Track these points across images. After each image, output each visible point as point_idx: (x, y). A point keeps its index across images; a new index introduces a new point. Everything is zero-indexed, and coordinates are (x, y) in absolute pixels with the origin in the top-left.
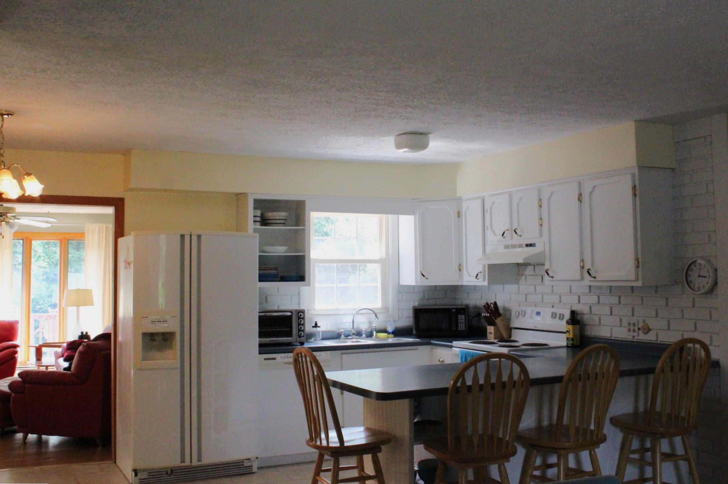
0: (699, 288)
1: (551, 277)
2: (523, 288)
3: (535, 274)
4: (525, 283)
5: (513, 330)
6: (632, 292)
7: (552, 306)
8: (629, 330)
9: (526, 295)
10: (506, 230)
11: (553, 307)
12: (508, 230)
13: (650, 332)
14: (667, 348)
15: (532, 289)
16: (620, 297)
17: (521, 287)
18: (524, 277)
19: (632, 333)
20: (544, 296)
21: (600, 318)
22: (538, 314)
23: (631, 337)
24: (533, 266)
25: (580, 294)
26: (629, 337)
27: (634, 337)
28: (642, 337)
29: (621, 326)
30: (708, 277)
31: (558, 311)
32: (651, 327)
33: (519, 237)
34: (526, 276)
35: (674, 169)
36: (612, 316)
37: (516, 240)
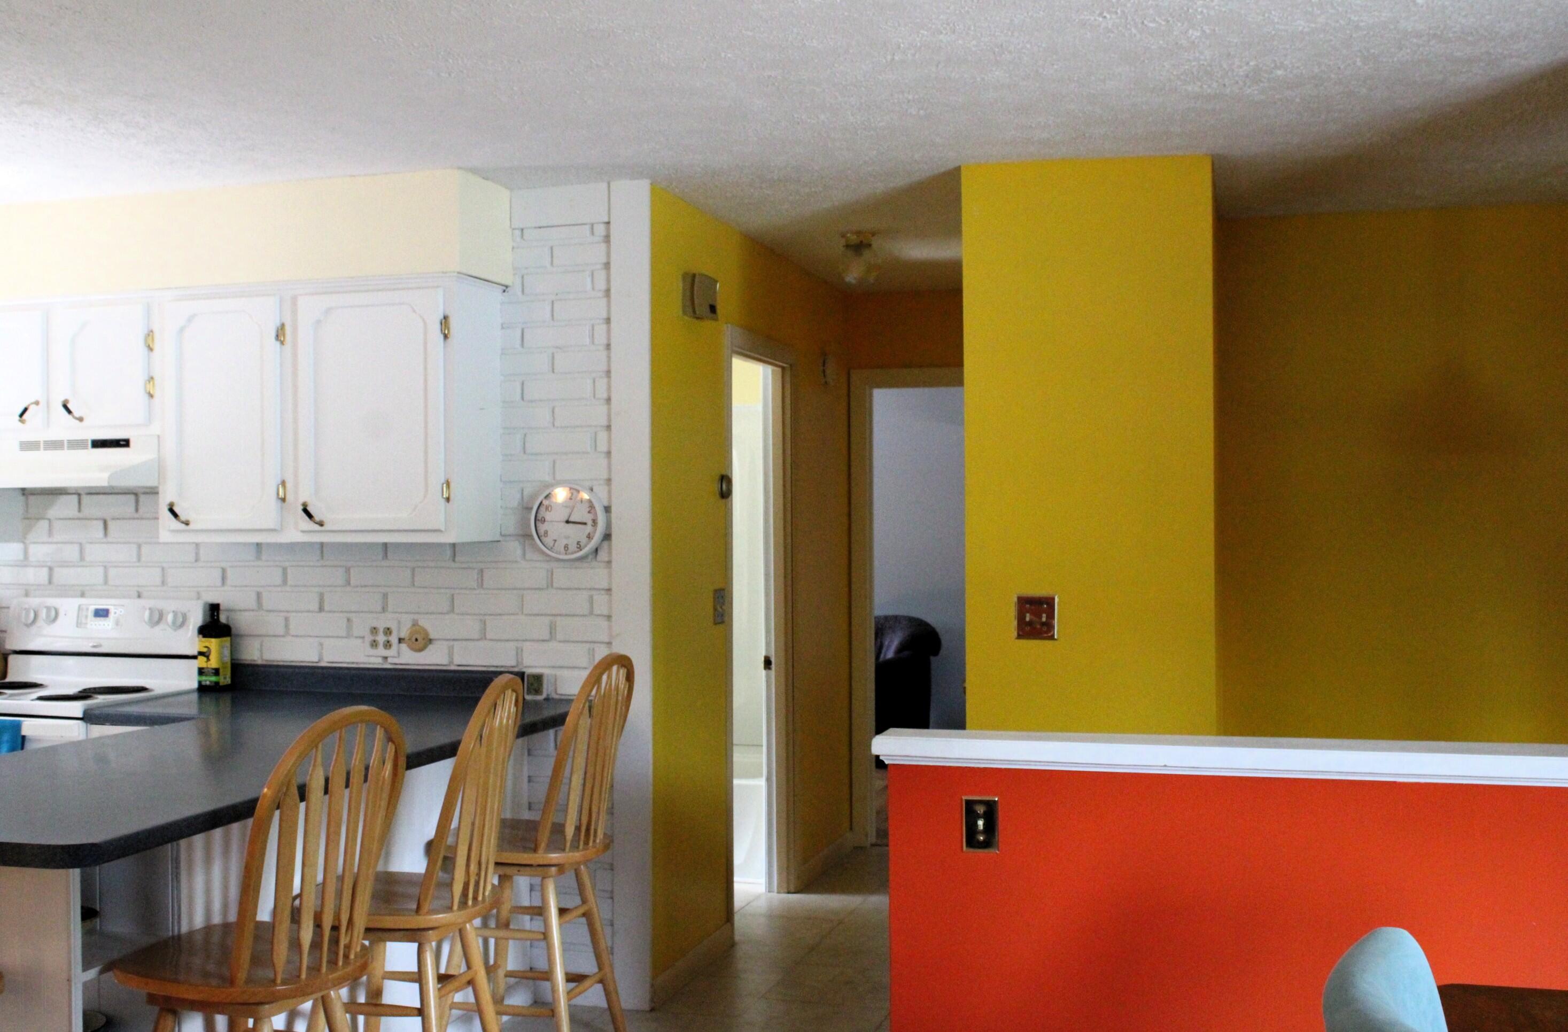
0: (566, 547)
1: (183, 522)
2: (39, 551)
3: (81, 515)
4: (45, 539)
5: (12, 659)
6: (386, 556)
7: (136, 594)
8: (374, 644)
9: (51, 569)
10: (32, 403)
11: (139, 596)
12: (37, 403)
13: (431, 647)
14: (491, 680)
15: (71, 553)
16: (348, 570)
17: (33, 549)
18: (44, 524)
19: (381, 651)
20: (112, 572)
21: (287, 619)
22: (102, 613)
23: (380, 660)
24: (75, 498)
25: (224, 565)
26: (372, 660)
27: (386, 658)
28: (407, 658)
29: (349, 636)
30: (590, 523)
31: (170, 606)
32: (432, 637)
33: (77, 421)
34: (49, 520)
35: (507, 287)
36: (323, 614)
37: (64, 428)
